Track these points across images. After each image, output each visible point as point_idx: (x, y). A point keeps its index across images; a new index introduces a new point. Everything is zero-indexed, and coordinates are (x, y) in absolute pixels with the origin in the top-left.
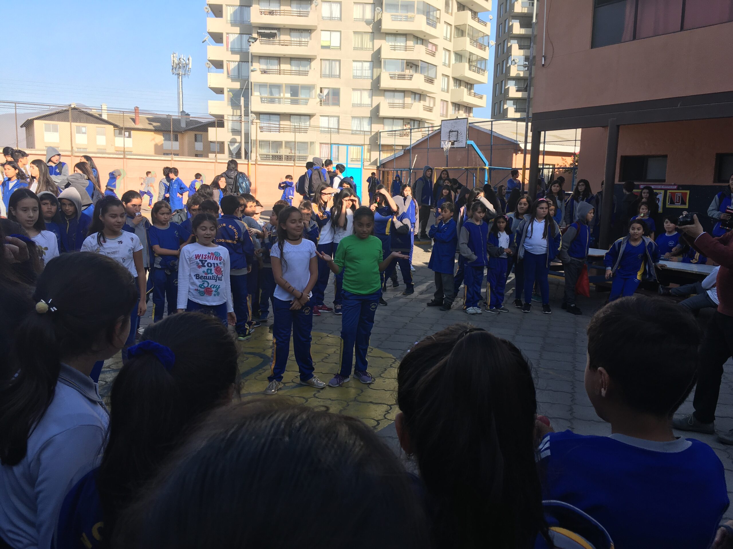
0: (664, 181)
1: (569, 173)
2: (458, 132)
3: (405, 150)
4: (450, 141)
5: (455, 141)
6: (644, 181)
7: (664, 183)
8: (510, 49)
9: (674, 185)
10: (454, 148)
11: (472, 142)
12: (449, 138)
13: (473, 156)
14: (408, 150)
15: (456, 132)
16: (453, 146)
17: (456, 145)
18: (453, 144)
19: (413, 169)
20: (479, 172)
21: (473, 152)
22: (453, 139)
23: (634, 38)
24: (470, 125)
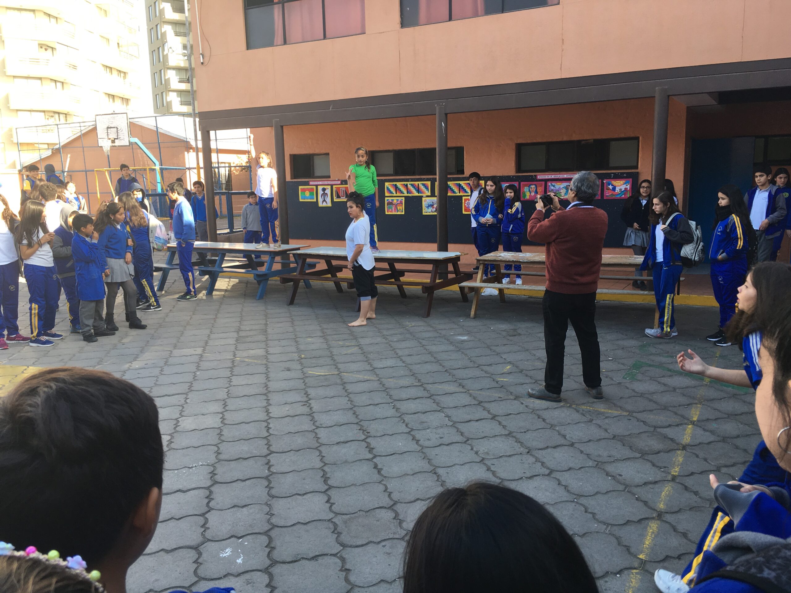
0: (329, 177)
1: (246, 171)
2: (117, 128)
3: (52, 149)
4: (109, 139)
5: (115, 139)
6: (313, 178)
7: (329, 179)
8: (164, 35)
9: (338, 180)
10: (115, 146)
11: (135, 140)
12: (108, 135)
13: (140, 155)
14: (57, 149)
15: (116, 129)
16: (114, 144)
17: (117, 143)
18: (113, 142)
19: (67, 172)
20: (149, 173)
21: (139, 151)
22: (113, 136)
23: (285, 43)
24: (131, 120)
